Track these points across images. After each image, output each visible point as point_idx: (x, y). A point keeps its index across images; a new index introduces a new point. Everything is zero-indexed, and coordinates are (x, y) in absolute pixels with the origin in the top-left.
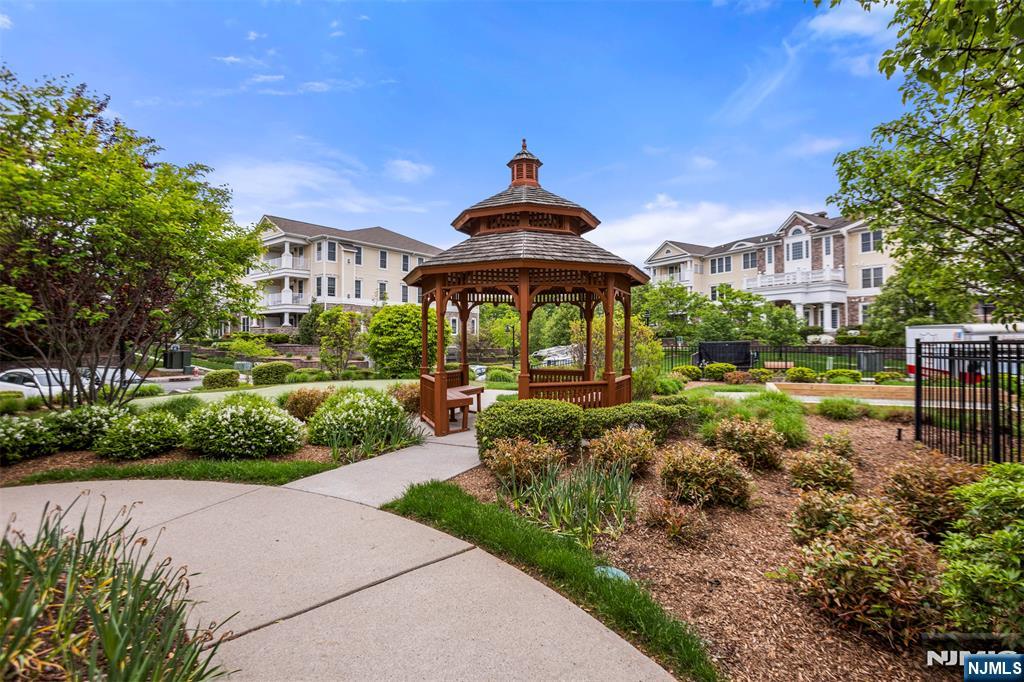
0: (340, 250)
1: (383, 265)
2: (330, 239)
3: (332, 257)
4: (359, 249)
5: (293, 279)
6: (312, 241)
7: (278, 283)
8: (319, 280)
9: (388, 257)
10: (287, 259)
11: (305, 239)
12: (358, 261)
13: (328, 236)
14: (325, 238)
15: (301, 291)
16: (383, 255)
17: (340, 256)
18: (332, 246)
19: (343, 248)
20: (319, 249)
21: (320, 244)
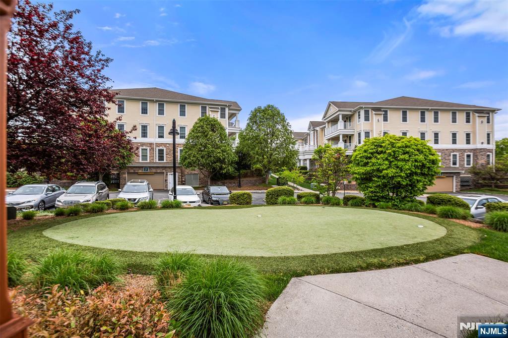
0: (372, 114)
1: (405, 119)
2: (365, 108)
3: (367, 119)
4: (386, 112)
5: (344, 136)
6: (355, 111)
7: (336, 139)
8: (359, 134)
9: (408, 114)
10: (341, 124)
11: (351, 111)
12: (385, 119)
13: (364, 106)
14: (362, 108)
15: (350, 142)
16: (405, 113)
17: (372, 118)
18: (367, 112)
19: (374, 112)
20: (359, 115)
21: (359, 112)
